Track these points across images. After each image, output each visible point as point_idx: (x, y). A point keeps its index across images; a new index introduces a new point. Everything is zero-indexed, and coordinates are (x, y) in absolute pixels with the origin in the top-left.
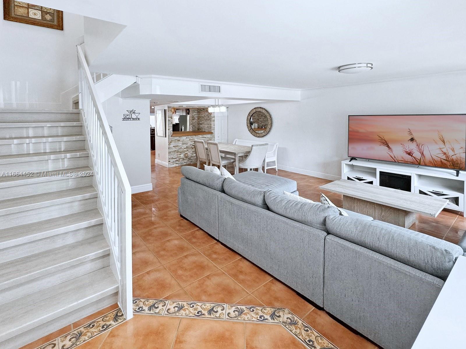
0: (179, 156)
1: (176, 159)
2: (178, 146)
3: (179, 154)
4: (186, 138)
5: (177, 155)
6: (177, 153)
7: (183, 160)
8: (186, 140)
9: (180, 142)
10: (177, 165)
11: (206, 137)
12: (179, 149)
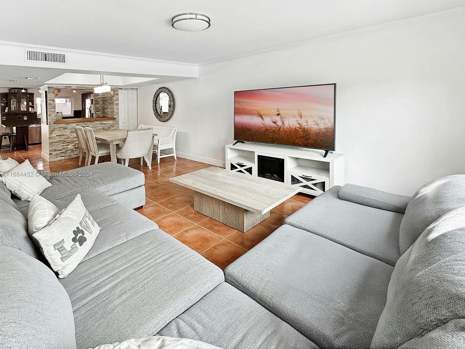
0: (65, 147)
1: (61, 151)
2: (63, 135)
3: (66, 144)
5: (63, 146)
6: (63, 144)
7: (72, 151)
9: (67, 131)
10: (63, 158)
11: (106, 124)
12: (67, 139)
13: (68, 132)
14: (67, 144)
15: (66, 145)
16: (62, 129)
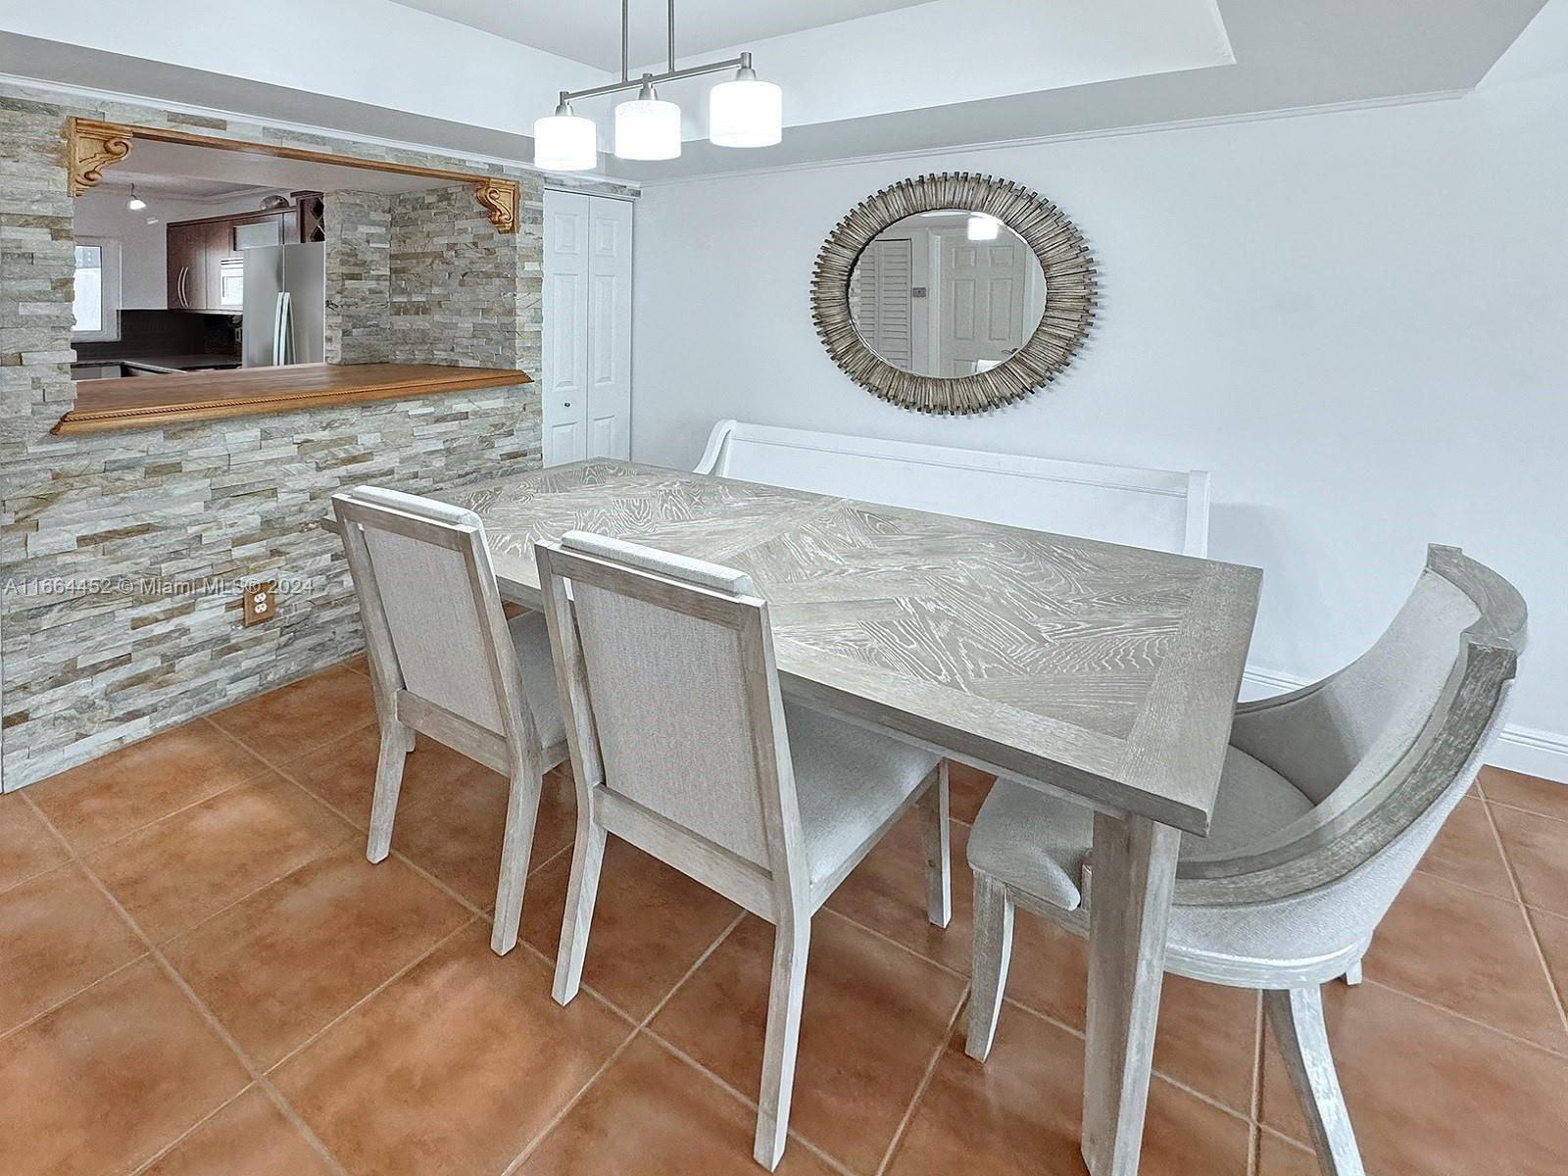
0: (159, 629)
1: (122, 673)
2: (146, 529)
3: (167, 604)
4: (266, 435)
5: (136, 624)
6: (138, 602)
8: (259, 456)
9: (180, 489)
10: (139, 729)
11: (465, 416)
12: (177, 555)
13: (188, 498)
14: (179, 600)
15: (170, 615)
16: (139, 474)
